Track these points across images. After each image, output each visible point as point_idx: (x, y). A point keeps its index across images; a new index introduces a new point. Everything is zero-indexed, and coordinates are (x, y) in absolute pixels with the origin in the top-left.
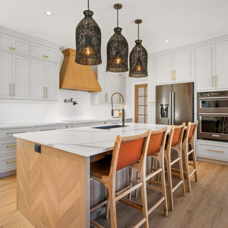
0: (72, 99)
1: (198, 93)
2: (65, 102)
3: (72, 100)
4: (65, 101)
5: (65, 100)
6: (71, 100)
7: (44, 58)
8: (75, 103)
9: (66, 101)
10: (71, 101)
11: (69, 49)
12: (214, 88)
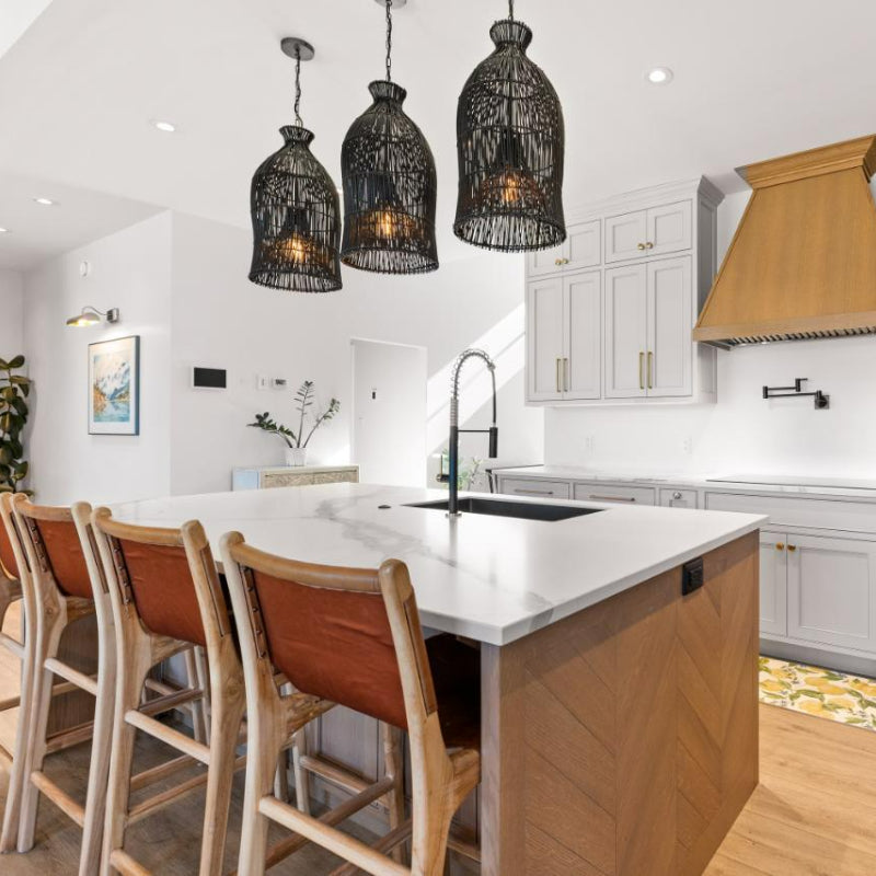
0: (798, 381)
2: (766, 396)
3: (798, 387)
4: (766, 392)
5: (766, 389)
6: (794, 385)
7: (644, 253)
8: (822, 401)
9: (769, 393)
10: (794, 392)
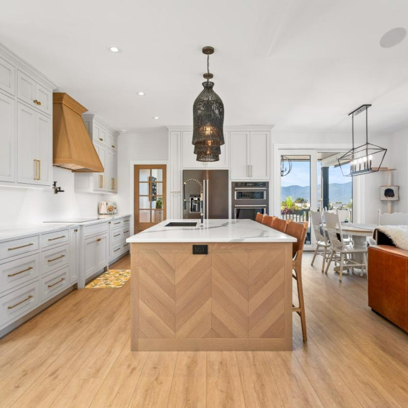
0: (55, 182)
1: (232, 183)
3: (55, 185)
7: (34, 104)
8: (58, 191)
11: (64, 94)
12: (249, 178)
